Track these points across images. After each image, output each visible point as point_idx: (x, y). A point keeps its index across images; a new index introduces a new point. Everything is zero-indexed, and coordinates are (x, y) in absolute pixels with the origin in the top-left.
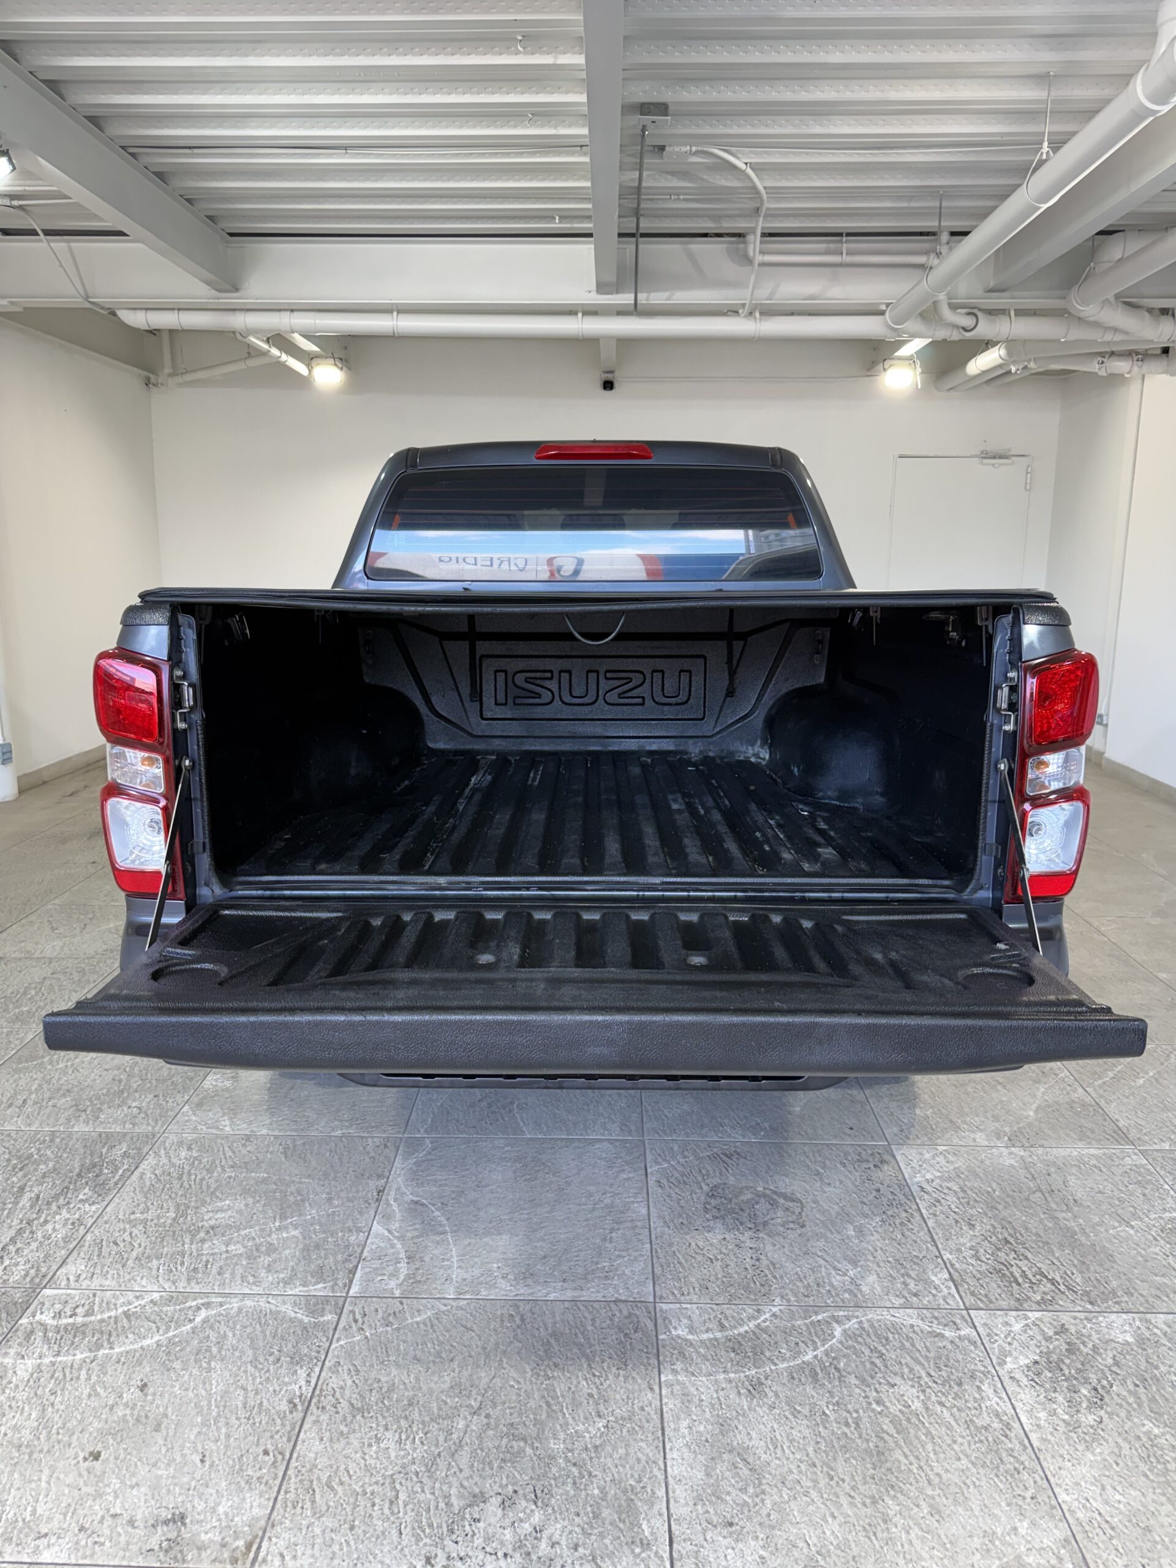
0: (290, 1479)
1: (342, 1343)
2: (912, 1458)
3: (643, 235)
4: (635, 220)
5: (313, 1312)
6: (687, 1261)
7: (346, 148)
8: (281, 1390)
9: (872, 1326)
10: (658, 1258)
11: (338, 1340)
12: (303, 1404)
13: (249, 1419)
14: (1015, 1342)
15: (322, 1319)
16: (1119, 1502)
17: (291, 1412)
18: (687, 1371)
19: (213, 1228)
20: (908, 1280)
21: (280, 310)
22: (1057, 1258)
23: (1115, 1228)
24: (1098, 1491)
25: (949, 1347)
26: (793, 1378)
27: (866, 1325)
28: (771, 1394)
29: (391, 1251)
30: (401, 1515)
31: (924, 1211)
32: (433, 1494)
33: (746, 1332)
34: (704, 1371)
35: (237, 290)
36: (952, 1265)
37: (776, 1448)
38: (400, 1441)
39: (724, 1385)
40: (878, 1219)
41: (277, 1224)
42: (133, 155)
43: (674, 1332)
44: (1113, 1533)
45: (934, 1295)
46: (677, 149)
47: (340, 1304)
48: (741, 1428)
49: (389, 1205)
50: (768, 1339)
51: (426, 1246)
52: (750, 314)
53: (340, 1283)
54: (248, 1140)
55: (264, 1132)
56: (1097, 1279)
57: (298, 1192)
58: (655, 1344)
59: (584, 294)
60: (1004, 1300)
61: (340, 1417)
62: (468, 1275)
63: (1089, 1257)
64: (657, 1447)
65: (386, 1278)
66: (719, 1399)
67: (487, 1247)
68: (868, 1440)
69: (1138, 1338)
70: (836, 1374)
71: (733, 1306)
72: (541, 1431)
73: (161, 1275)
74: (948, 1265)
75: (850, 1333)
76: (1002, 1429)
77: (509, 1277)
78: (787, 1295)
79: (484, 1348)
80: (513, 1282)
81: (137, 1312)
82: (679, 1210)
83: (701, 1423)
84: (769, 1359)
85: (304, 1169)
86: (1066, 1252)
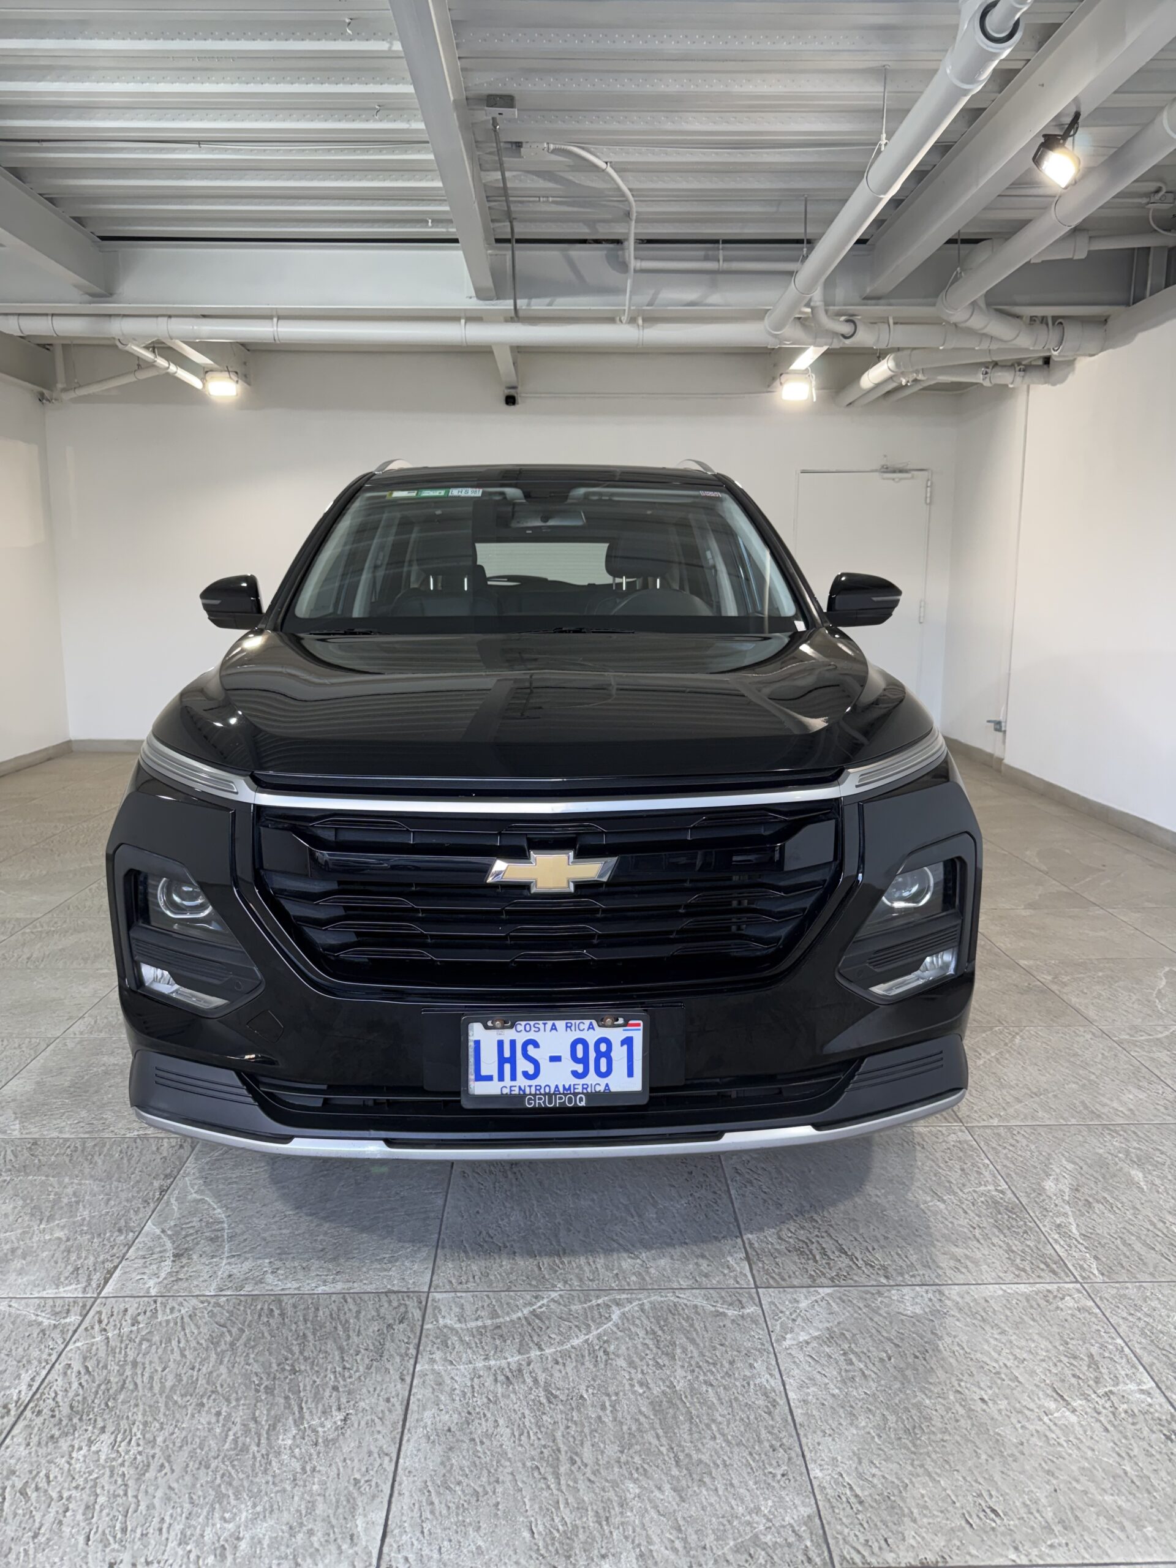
1: (79, 1344)
2: (664, 1441)
5: (56, 1314)
6: (472, 1249)
9: (654, 1308)
10: (442, 1247)
11: (75, 1342)
12: (17, 1409)
14: (799, 1319)
15: (63, 1321)
16: (874, 1475)
18: (446, 1360)
20: (701, 1261)
21: (157, 316)
22: (862, 1235)
23: (926, 1202)
24: (854, 1466)
25: (729, 1325)
26: (557, 1363)
27: (647, 1307)
28: (529, 1380)
29: (158, 1250)
30: (94, 1520)
31: (733, 1192)
32: (136, 1497)
33: (519, 1318)
34: (464, 1359)
35: (111, 294)
36: (751, 1244)
37: (521, 1434)
38: (114, 1443)
39: (481, 1373)
40: (684, 1201)
43: (441, 1321)
44: (860, 1508)
45: (725, 1275)
46: (534, 146)
47: (89, 1305)
48: (489, 1415)
49: (168, 1203)
50: (540, 1324)
51: (197, 1244)
52: (632, 320)
53: (94, 1284)
54: (35, 1144)
55: (55, 1134)
56: (898, 1254)
57: (74, 1194)
58: (418, 1334)
59: (464, 298)
60: (797, 1277)
61: (56, 1420)
62: (235, 1271)
63: (894, 1232)
64: (393, 1439)
65: (145, 1277)
66: (473, 1387)
67: (263, 1243)
68: (621, 1423)
69: (927, 1310)
70: (604, 1357)
71: (511, 1293)
72: (272, 1427)
74: (747, 1245)
75: (628, 1315)
76: (767, 1407)
77: (279, 1271)
78: (572, 1280)
79: (232, 1344)
80: (281, 1278)
82: (478, 1199)
83: (447, 1412)
84: (537, 1344)
85: (87, 1171)
86: (872, 1227)
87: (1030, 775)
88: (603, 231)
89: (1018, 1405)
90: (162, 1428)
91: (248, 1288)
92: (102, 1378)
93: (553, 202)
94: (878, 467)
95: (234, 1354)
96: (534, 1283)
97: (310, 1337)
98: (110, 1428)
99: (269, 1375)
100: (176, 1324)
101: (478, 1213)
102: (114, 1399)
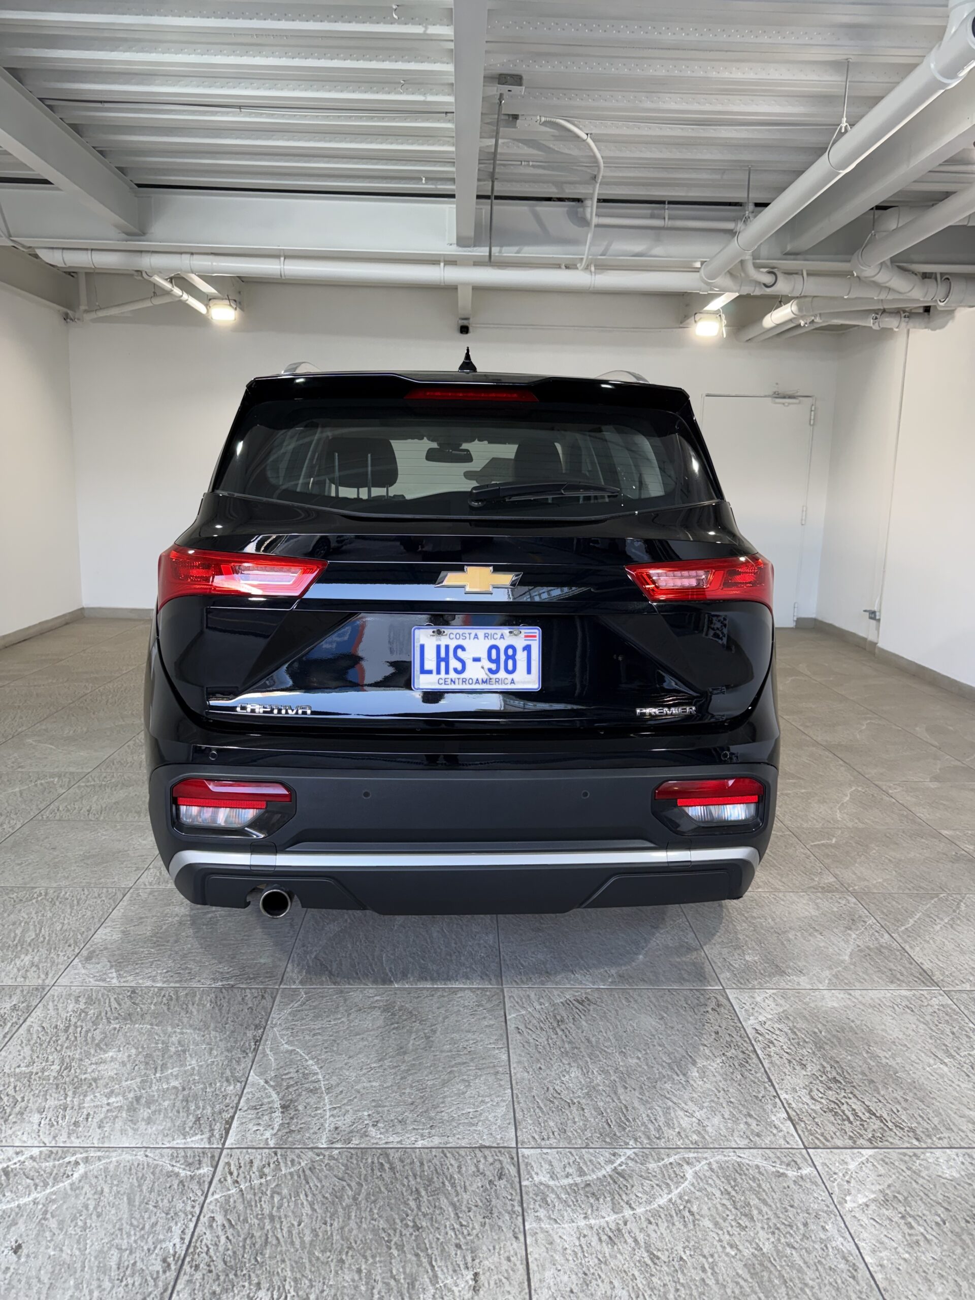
1: (217, 1196)
3: (497, 198)
4: (490, 183)
5: (190, 1165)
6: (545, 1105)
8: (155, 1248)
9: (721, 1167)
10: (519, 1103)
11: (213, 1194)
12: (176, 1264)
13: (121, 1281)
14: (853, 1181)
15: (198, 1172)
17: (164, 1272)
18: (550, 1218)
19: (95, 1080)
20: (749, 1120)
21: (181, 253)
22: (883, 1096)
23: (930, 1066)
25: (792, 1186)
26: (650, 1223)
27: (715, 1166)
28: (630, 1241)
29: (266, 1100)
31: (759, 1052)
33: (604, 1176)
34: (566, 1218)
35: (144, 234)
36: (789, 1104)
39: (585, 1232)
40: (719, 1061)
43: (536, 1178)
45: (774, 1135)
46: (528, 119)
47: (217, 1155)
48: (603, 1276)
49: (265, 1055)
50: (625, 1183)
51: (300, 1095)
52: (587, 268)
53: (217, 1134)
54: (133, 992)
55: (149, 983)
56: (921, 1116)
57: (179, 1043)
58: (518, 1191)
59: (446, 245)
60: (839, 1139)
61: (213, 1276)
62: (340, 1124)
63: (911, 1094)
65: (261, 1128)
66: (581, 1247)
67: (358, 1095)
68: (725, 1286)
69: (963, 1173)
70: (691, 1218)
71: (591, 1150)
72: (412, 1285)
73: (42, 1130)
74: (786, 1105)
75: (700, 1174)
76: (849, 1270)
77: (379, 1125)
78: (640, 1137)
79: (355, 1199)
80: (382, 1130)
81: (16, 1169)
82: (537, 1055)
83: (565, 1273)
84: (627, 1203)
85: (185, 1020)
86: (890, 1089)
87: (903, 658)
88: (569, 192)
90: (312, 1286)
91: (355, 1142)
92: (246, 1231)
93: (533, 166)
94: (771, 393)
95: (359, 1209)
96: (608, 1140)
97: (423, 1193)
98: (264, 1285)
99: (395, 1230)
100: (299, 1177)
101: (540, 1068)
102: (261, 1254)
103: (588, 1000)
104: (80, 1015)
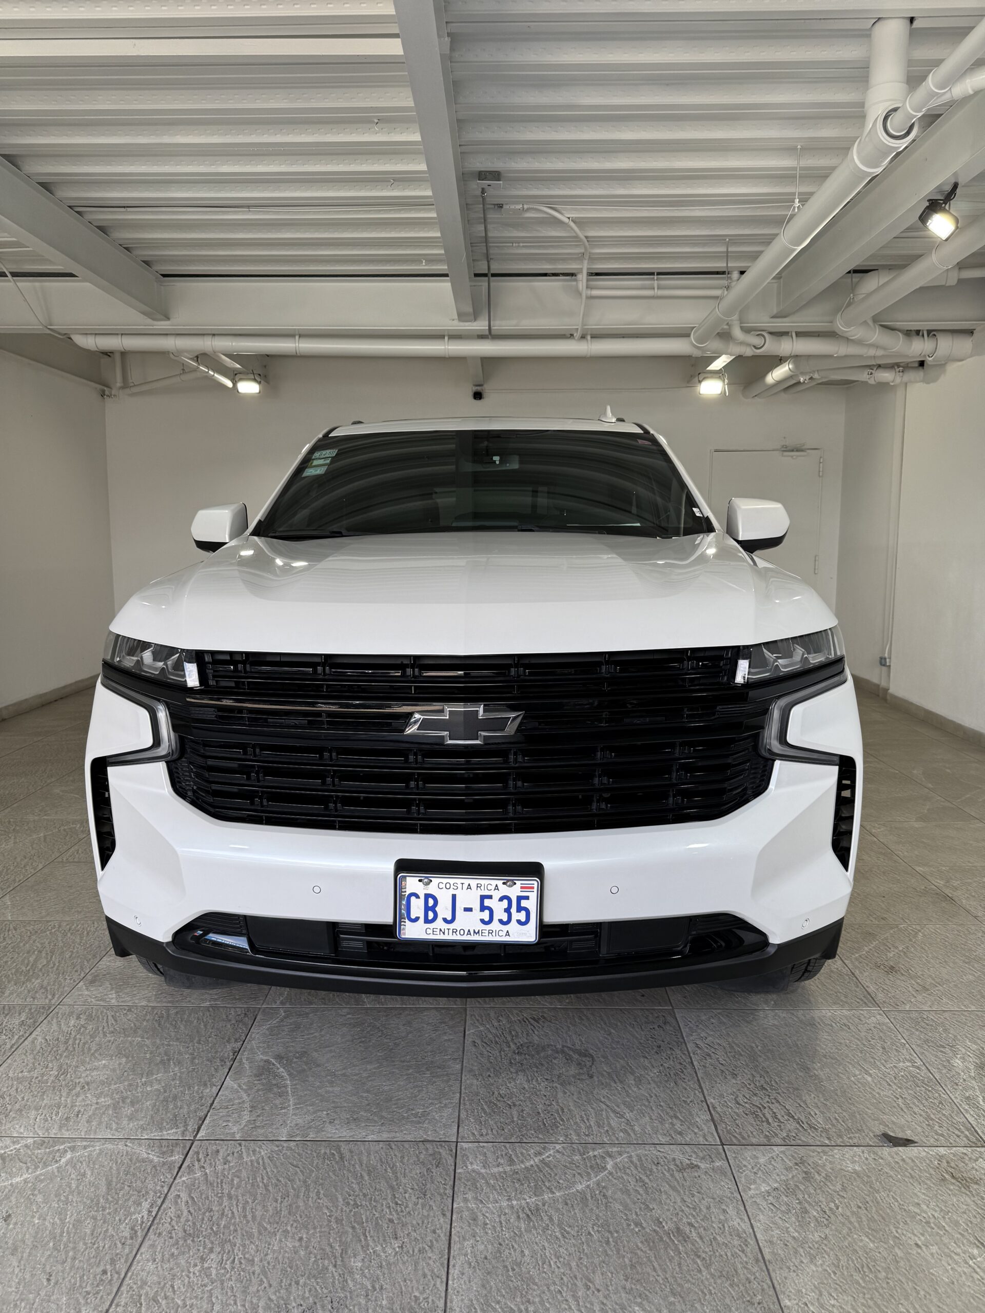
0: (122, 1294)
1: (184, 1179)
2: (659, 1271)
3: (494, 275)
4: (486, 262)
5: (164, 1153)
6: (488, 1107)
7: (248, 207)
8: (125, 1219)
9: (640, 1159)
10: (465, 1104)
11: (181, 1177)
12: (142, 1231)
13: (94, 1244)
14: (760, 1173)
15: (170, 1159)
16: (833, 1306)
17: (132, 1238)
18: (476, 1198)
19: (88, 1084)
20: (675, 1121)
21: (204, 335)
22: (805, 1102)
23: (855, 1076)
24: (816, 1297)
25: (703, 1176)
26: (567, 1204)
27: (635, 1159)
28: (545, 1218)
29: (237, 1101)
31: (695, 1063)
32: (244, 1306)
33: (532, 1166)
34: (491, 1199)
35: (167, 319)
36: (714, 1108)
37: (544, 1263)
38: (221, 1262)
39: (507, 1211)
40: (656, 1070)
41: (143, 1080)
42: (78, 212)
43: (470, 1167)
45: (695, 1133)
46: (513, 207)
47: (188, 1144)
48: (516, 1246)
49: (241, 1062)
50: (549, 1171)
51: (268, 1097)
52: (583, 337)
53: (190, 1128)
54: (129, 1011)
55: (144, 1003)
56: (836, 1119)
57: (166, 1054)
58: (452, 1177)
59: (448, 321)
60: (755, 1137)
61: (173, 1241)
62: (300, 1121)
63: (831, 1100)
64: (442, 1264)
65: (230, 1124)
66: (501, 1223)
67: (320, 1098)
68: (624, 1256)
70: (604, 1201)
71: (524, 1144)
72: (344, 1251)
73: (37, 1123)
74: (711, 1109)
75: (620, 1165)
76: (740, 1245)
77: (336, 1122)
78: (571, 1134)
79: (305, 1182)
80: (338, 1127)
81: (12, 1154)
82: (489, 1065)
83: (483, 1243)
84: (548, 1188)
85: (173, 1034)
86: (813, 1096)
88: (560, 267)
89: (946, 1250)
90: (258, 1250)
92: (206, 1206)
93: (524, 246)
94: (779, 447)
95: (308, 1190)
97: (366, 1178)
98: (217, 1249)
99: (337, 1207)
100: (258, 1164)
101: (489, 1076)
102: (217, 1225)
103: (544, 1018)
104: (80, 1029)
